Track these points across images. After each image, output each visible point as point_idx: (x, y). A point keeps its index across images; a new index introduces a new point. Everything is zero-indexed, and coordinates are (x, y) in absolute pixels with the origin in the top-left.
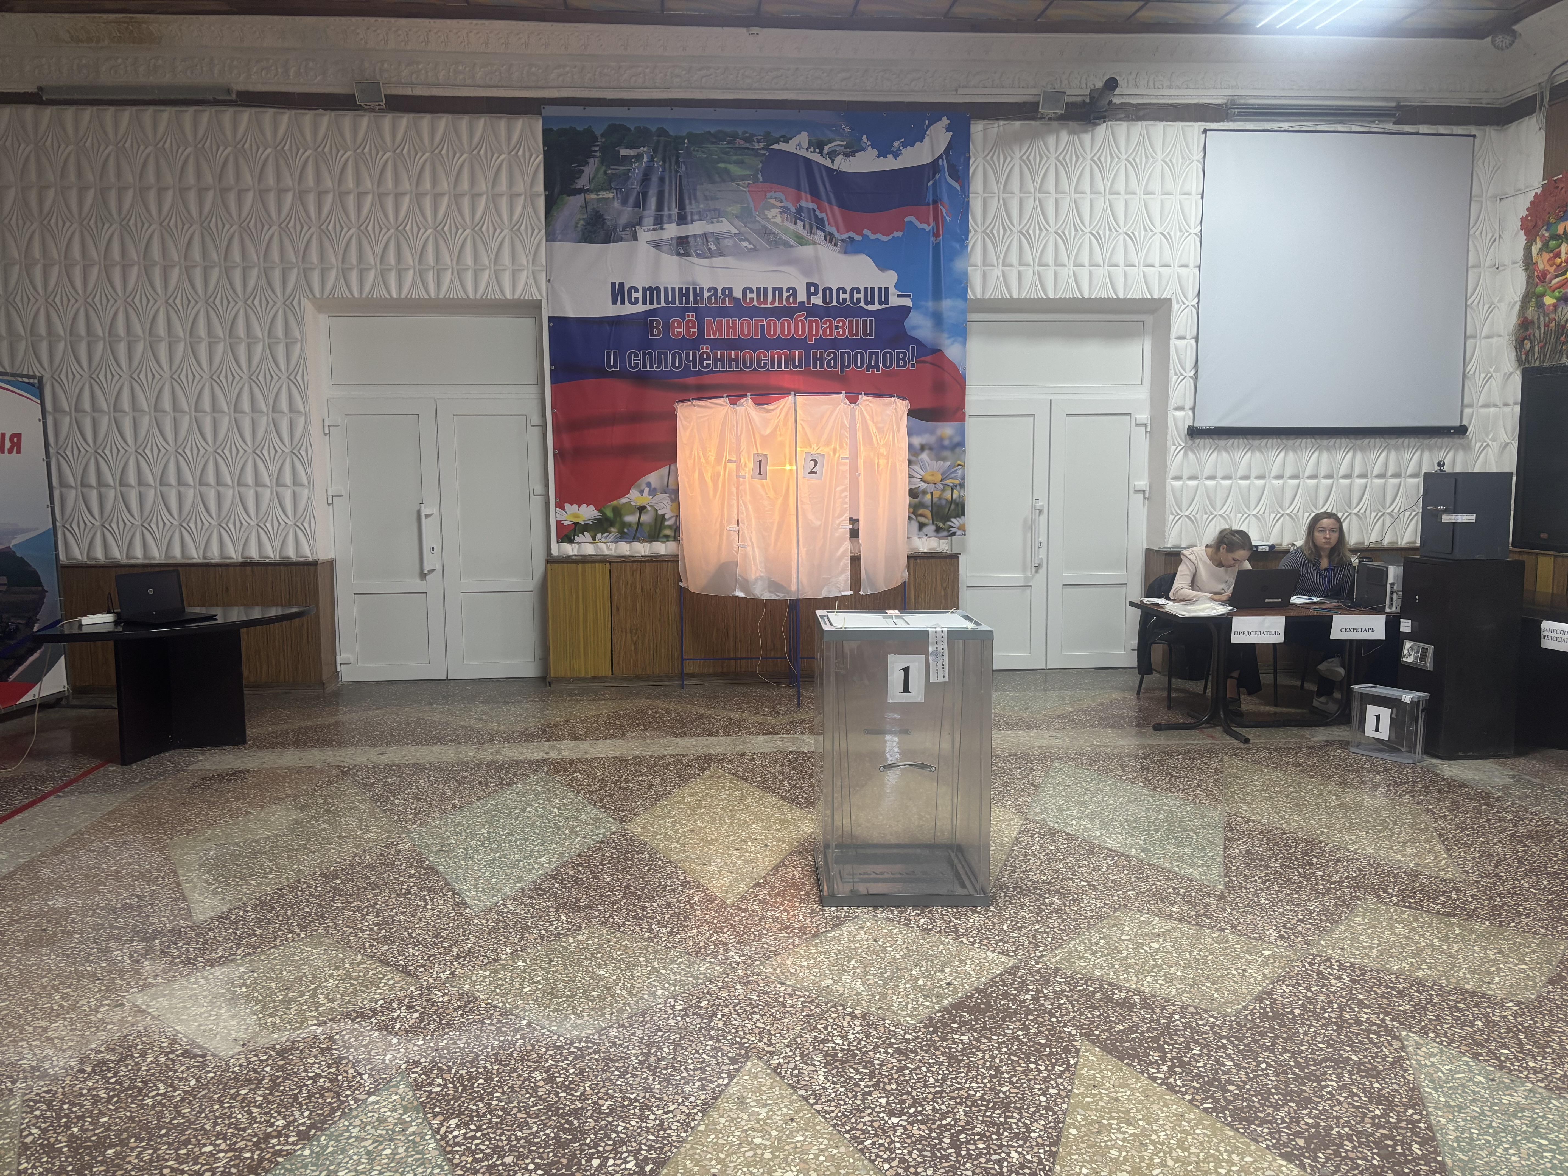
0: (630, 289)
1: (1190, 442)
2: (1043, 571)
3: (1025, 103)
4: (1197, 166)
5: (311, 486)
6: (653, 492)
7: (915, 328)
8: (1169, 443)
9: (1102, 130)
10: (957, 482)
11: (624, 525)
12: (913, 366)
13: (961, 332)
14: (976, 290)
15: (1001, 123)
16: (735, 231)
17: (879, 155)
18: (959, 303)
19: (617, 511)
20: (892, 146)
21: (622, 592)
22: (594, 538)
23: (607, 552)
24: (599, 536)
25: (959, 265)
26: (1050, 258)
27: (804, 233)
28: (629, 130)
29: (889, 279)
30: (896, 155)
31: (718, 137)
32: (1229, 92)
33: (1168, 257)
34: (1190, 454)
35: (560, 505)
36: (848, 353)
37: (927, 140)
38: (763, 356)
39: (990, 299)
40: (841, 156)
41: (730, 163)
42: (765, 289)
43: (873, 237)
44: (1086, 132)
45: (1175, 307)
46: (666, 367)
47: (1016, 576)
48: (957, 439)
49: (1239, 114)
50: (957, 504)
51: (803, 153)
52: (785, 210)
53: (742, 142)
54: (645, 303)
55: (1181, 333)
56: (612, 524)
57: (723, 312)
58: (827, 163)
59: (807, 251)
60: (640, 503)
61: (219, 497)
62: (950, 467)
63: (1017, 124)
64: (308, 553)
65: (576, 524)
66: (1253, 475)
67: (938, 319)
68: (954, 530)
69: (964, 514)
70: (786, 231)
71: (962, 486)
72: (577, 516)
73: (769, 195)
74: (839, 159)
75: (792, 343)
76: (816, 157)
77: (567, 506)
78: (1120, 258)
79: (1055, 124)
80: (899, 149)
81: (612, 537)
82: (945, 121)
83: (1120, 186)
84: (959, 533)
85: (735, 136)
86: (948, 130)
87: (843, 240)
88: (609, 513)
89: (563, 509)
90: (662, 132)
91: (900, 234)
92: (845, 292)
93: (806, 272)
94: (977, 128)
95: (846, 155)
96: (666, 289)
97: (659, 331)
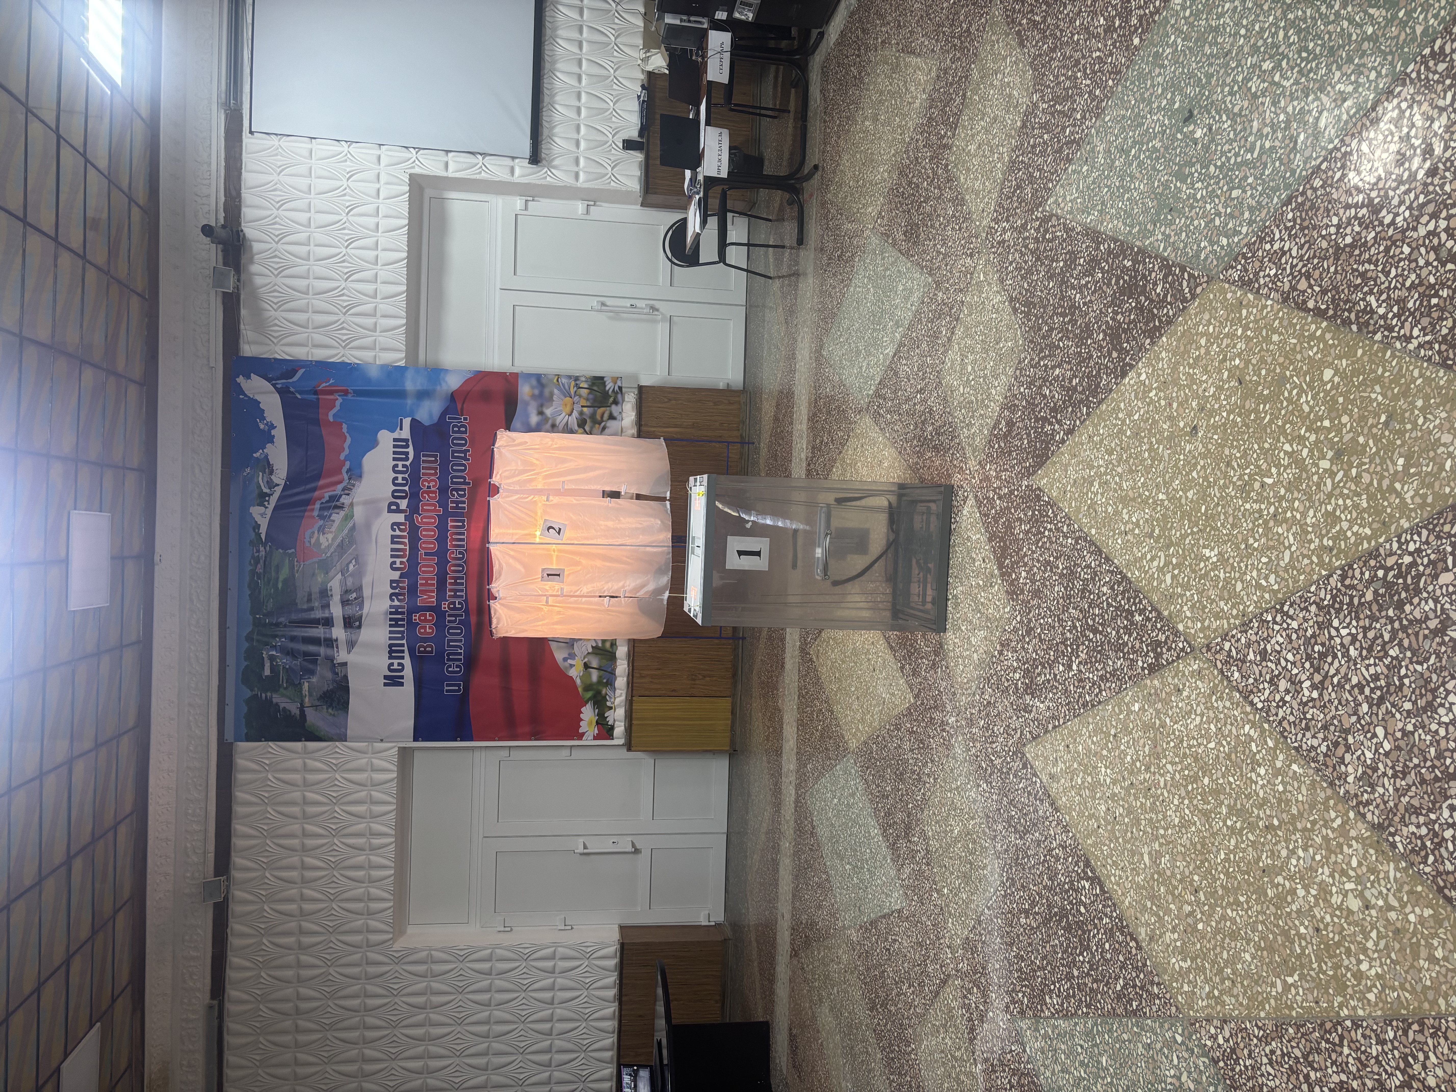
0: (390, 670)
1: (544, 162)
2: (657, 304)
3: (224, 303)
4: (284, 142)
5: (556, 945)
6: (572, 656)
7: (431, 416)
8: (544, 182)
9: (249, 231)
10: (573, 383)
11: (599, 682)
12: (465, 419)
13: (436, 373)
14: (397, 357)
15: (242, 327)
16: (339, 576)
17: (272, 442)
18: (409, 375)
19: (588, 688)
21: (659, 686)
22: (611, 708)
23: (623, 697)
24: (608, 704)
25: (374, 373)
26: (369, 288)
27: (342, 513)
28: (247, 666)
29: (386, 438)
30: (272, 427)
31: (254, 588)
32: (214, 107)
33: (371, 175)
34: (556, 162)
35: (580, 737)
36: (452, 478)
37: (258, 398)
38: (452, 554)
39: (406, 346)
40: (273, 477)
41: (278, 578)
42: (392, 550)
43: (347, 451)
44: (251, 247)
45: (417, 170)
46: (461, 641)
47: (661, 329)
48: (534, 382)
49: (235, 99)
50: (593, 384)
51: (269, 512)
52: (322, 530)
54: (403, 658)
55: (442, 166)
56: (599, 692)
57: (413, 590)
58: (278, 490)
59: (359, 512)
60: (581, 667)
61: (561, 1020)
62: (560, 390)
63: (243, 312)
64: (612, 949)
65: (597, 723)
66: (577, 104)
67: (423, 395)
68: (616, 388)
69: (602, 378)
70: (340, 529)
71: (577, 379)
72: (590, 723)
73: (307, 544)
74: (275, 479)
75: (442, 528)
76: (274, 500)
77: (581, 731)
78: (371, 221)
79: (243, 277)
80: (267, 424)
81: (610, 693)
82: (241, 380)
83: (303, 217)
84: (619, 383)
85: (253, 572)
86: (248, 377)
87: (350, 479)
88: (589, 694)
89: (583, 734)
90: (249, 638)
91: (345, 426)
92: (396, 478)
93: (378, 513)
94: (248, 350)
95: (271, 472)
96: (390, 638)
97: (428, 646)
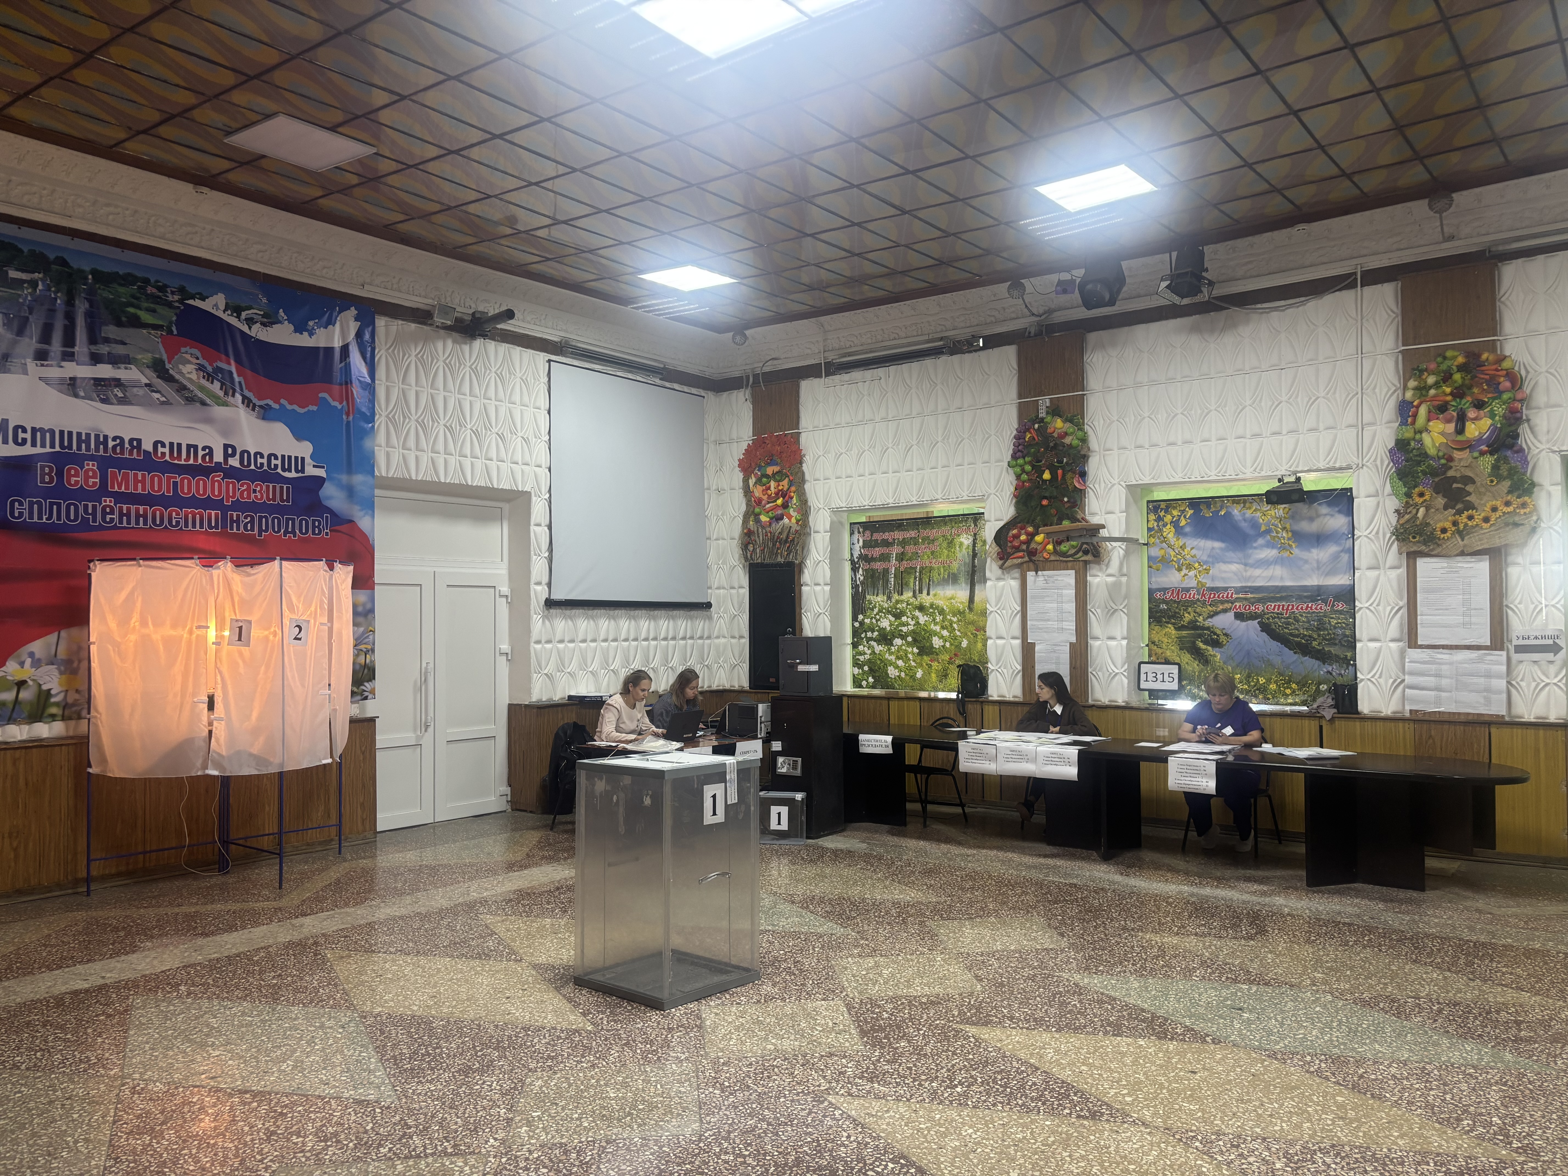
0: (16, 428)
1: (546, 612)
2: (431, 729)
3: (418, 309)
4: (543, 388)
6: (37, 663)
7: (329, 498)
8: (532, 612)
10: (369, 647)
12: (327, 534)
13: (369, 506)
14: (381, 469)
15: (400, 322)
16: (145, 381)
17: (296, 331)
18: (369, 479)
20: (307, 324)
25: (367, 443)
26: (440, 447)
27: (221, 394)
28: (21, 251)
29: (304, 449)
30: (311, 334)
31: (128, 280)
32: (563, 334)
33: (527, 458)
34: (547, 622)
36: (266, 517)
37: (338, 325)
38: (176, 514)
39: (392, 478)
40: (258, 325)
41: (140, 309)
42: (179, 445)
43: (289, 407)
44: (466, 343)
45: (534, 499)
46: (59, 518)
47: (409, 737)
48: (369, 606)
49: (572, 353)
50: (369, 669)
51: (220, 314)
52: (201, 368)
53: (154, 291)
54: (34, 444)
55: (538, 521)
57: (133, 465)
58: (245, 328)
59: (219, 411)
60: (19, 677)
62: (363, 633)
66: (588, 640)
67: (350, 492)
68: (366, 694)
69: (374, 678)
70: (202, 388)
71: (373, 650)
73: (183, 350)
74: (256, 327)
75: (208, 503)
76: (233, 321)
80: (313, 329)
82: (353, 312)
83: (491, 393)
84: (370, 696)
85: (147, 281)
86: (356, 320)
87: (260, 407)
90: (63, 262)
91: (315, 408)
92: (262, 456)
93: (224, 433)
94: (381, 323)
95: (264, 324)
96: (62, 433)
97: (51, 479)
